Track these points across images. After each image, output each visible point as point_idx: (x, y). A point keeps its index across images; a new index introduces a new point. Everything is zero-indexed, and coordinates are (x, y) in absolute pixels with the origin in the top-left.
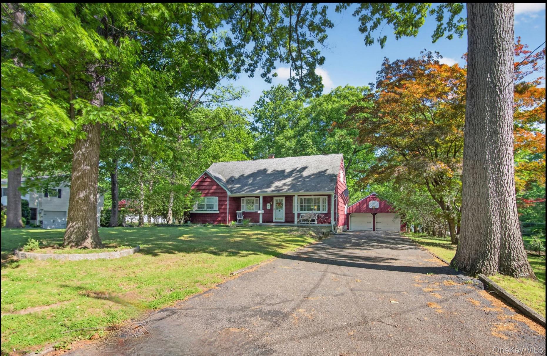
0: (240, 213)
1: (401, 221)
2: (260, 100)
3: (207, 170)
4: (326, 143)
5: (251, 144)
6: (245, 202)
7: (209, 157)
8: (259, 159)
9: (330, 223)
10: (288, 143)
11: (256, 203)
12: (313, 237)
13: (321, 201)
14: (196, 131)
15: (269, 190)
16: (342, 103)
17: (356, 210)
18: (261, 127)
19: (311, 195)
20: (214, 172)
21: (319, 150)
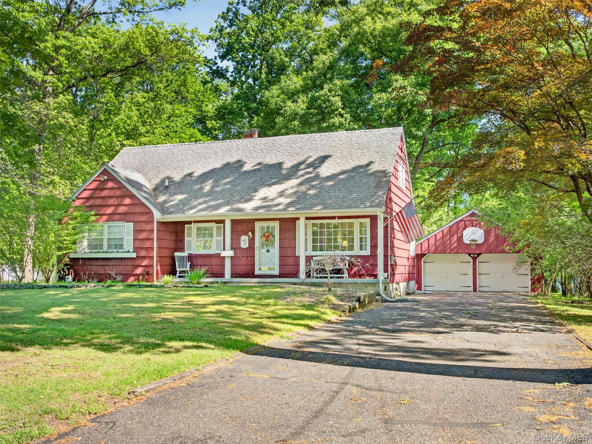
0: (182, 258)
1: (533, 270)
2: (229, 10)
3: (111, 163)
4: (372, 103)
5: (210, 106)
6: (194, 231)
7: (118, 135)
8: (229, 138)
9: (375, 276)
10: (289, 103)
11: (218, 235)
12: (334, 307)
13: (356, 229)
14: (85, 78)
15: (248, 206)
16: (405, 17)
17: (436, 248)
18: (231, 69)
19: (333, 218)
20: (126, 168)
21: (356, 118)
